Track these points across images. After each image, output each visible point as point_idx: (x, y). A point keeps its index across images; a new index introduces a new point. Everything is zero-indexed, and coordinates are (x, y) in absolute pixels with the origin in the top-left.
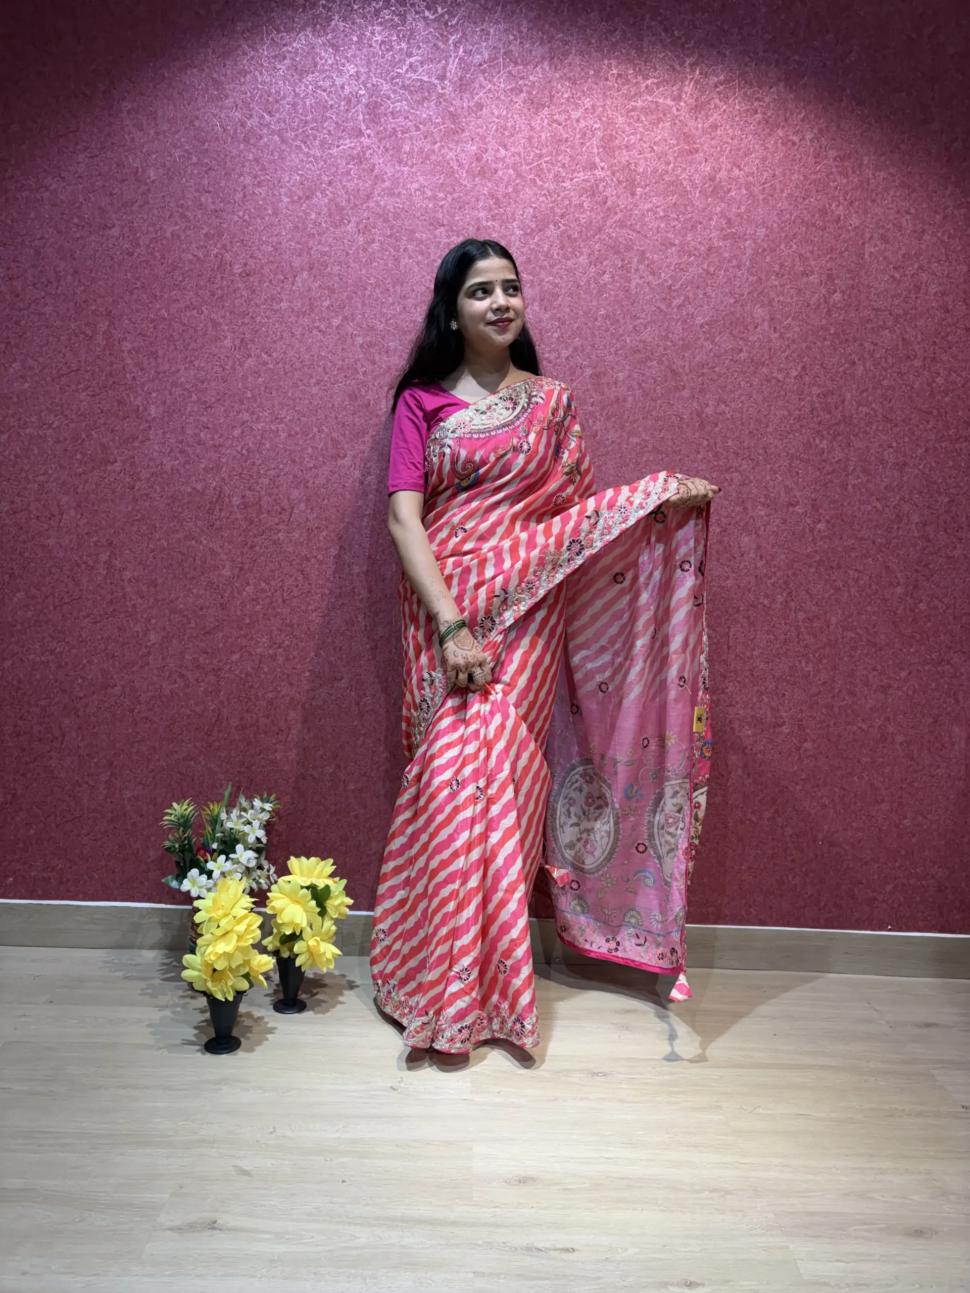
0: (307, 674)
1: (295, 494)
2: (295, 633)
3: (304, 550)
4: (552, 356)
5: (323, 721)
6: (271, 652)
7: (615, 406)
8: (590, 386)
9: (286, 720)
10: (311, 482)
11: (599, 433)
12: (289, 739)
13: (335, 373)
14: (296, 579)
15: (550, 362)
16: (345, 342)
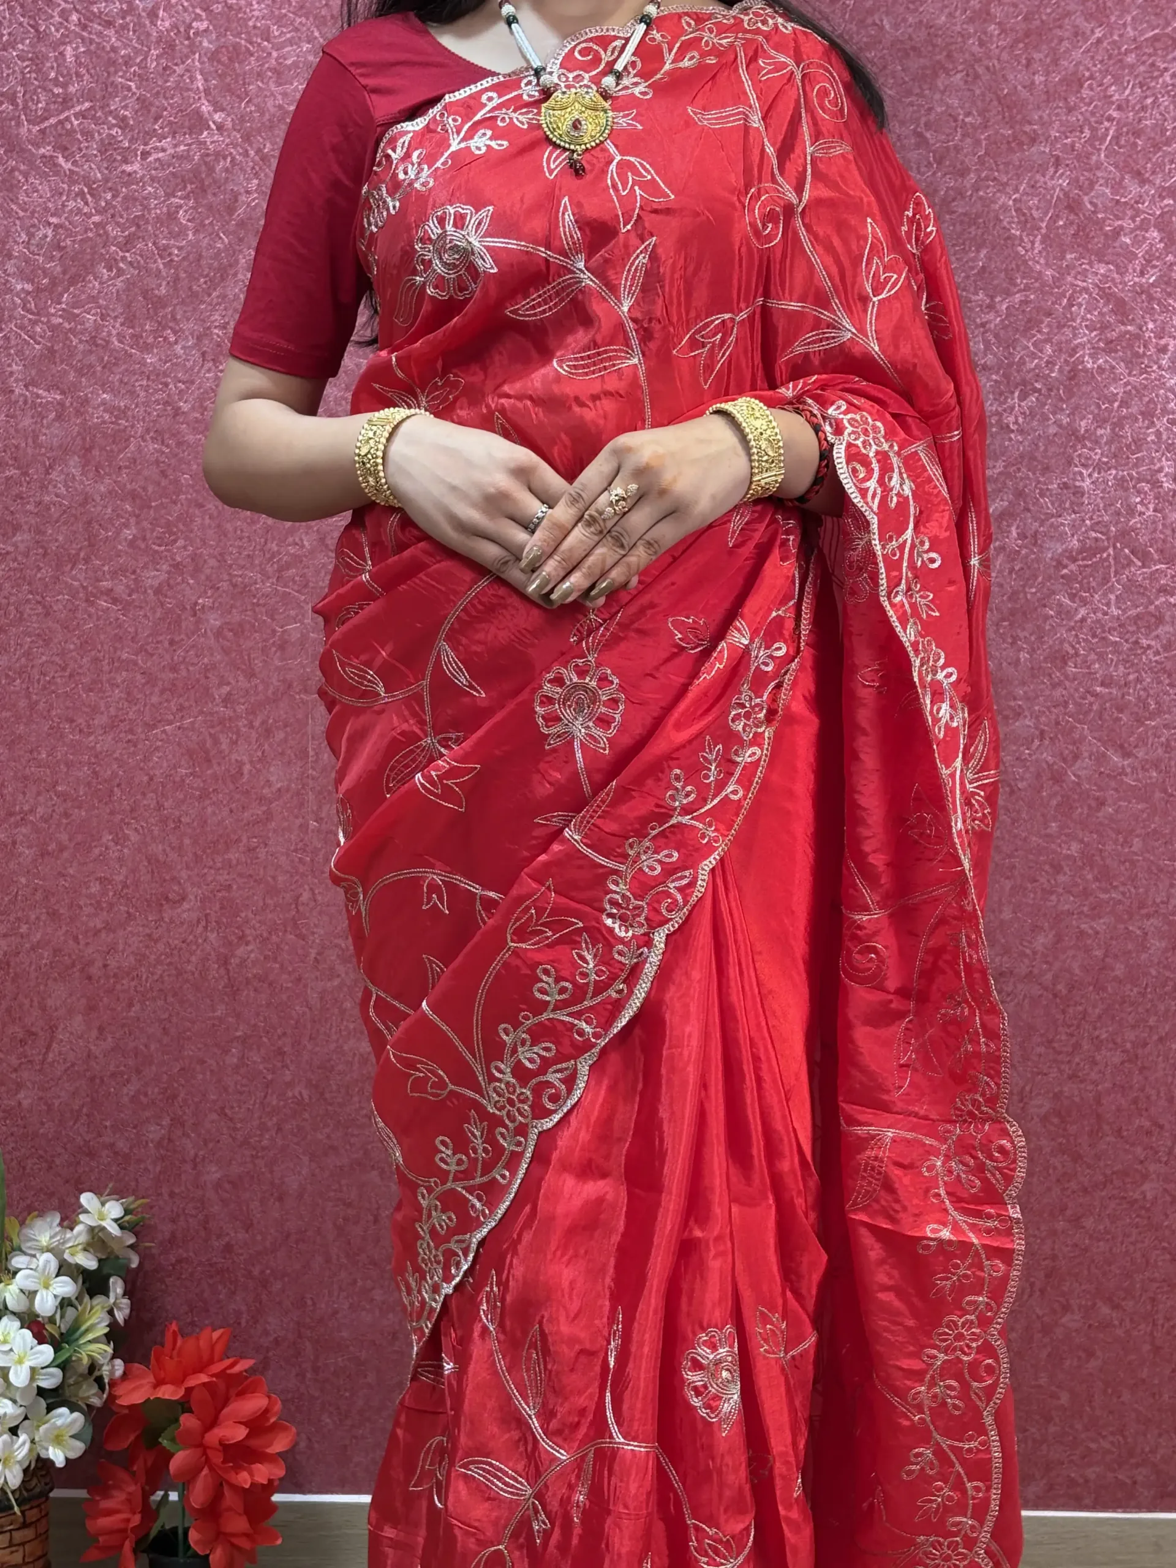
0: (95, 888)
5: (137, 1007)
9: (43, 1008)
12: (51, 1055)
16: (171, 46)
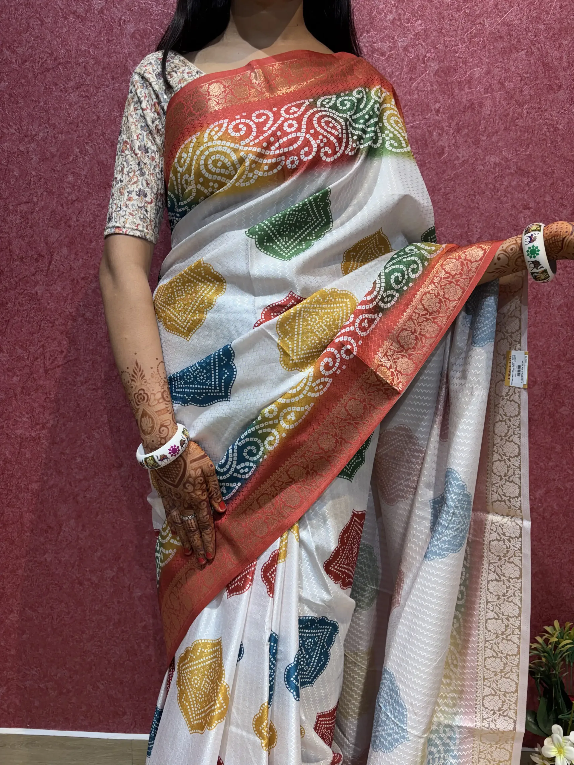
1: (54, 235)
2: (61, 411)
3: (69, 307)
4: (385, 46)
6: (33, 434)
7: (468, 114)
8: (435, 87)
10: (74, 219)
11: (447, 149)
13: (99, 73)
14: (60, 343)
15: (383, 54)
